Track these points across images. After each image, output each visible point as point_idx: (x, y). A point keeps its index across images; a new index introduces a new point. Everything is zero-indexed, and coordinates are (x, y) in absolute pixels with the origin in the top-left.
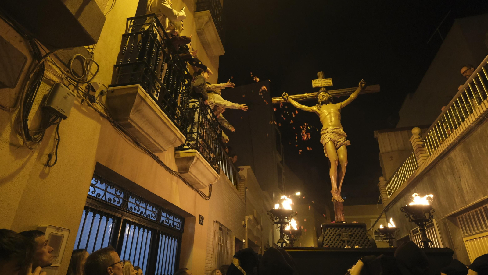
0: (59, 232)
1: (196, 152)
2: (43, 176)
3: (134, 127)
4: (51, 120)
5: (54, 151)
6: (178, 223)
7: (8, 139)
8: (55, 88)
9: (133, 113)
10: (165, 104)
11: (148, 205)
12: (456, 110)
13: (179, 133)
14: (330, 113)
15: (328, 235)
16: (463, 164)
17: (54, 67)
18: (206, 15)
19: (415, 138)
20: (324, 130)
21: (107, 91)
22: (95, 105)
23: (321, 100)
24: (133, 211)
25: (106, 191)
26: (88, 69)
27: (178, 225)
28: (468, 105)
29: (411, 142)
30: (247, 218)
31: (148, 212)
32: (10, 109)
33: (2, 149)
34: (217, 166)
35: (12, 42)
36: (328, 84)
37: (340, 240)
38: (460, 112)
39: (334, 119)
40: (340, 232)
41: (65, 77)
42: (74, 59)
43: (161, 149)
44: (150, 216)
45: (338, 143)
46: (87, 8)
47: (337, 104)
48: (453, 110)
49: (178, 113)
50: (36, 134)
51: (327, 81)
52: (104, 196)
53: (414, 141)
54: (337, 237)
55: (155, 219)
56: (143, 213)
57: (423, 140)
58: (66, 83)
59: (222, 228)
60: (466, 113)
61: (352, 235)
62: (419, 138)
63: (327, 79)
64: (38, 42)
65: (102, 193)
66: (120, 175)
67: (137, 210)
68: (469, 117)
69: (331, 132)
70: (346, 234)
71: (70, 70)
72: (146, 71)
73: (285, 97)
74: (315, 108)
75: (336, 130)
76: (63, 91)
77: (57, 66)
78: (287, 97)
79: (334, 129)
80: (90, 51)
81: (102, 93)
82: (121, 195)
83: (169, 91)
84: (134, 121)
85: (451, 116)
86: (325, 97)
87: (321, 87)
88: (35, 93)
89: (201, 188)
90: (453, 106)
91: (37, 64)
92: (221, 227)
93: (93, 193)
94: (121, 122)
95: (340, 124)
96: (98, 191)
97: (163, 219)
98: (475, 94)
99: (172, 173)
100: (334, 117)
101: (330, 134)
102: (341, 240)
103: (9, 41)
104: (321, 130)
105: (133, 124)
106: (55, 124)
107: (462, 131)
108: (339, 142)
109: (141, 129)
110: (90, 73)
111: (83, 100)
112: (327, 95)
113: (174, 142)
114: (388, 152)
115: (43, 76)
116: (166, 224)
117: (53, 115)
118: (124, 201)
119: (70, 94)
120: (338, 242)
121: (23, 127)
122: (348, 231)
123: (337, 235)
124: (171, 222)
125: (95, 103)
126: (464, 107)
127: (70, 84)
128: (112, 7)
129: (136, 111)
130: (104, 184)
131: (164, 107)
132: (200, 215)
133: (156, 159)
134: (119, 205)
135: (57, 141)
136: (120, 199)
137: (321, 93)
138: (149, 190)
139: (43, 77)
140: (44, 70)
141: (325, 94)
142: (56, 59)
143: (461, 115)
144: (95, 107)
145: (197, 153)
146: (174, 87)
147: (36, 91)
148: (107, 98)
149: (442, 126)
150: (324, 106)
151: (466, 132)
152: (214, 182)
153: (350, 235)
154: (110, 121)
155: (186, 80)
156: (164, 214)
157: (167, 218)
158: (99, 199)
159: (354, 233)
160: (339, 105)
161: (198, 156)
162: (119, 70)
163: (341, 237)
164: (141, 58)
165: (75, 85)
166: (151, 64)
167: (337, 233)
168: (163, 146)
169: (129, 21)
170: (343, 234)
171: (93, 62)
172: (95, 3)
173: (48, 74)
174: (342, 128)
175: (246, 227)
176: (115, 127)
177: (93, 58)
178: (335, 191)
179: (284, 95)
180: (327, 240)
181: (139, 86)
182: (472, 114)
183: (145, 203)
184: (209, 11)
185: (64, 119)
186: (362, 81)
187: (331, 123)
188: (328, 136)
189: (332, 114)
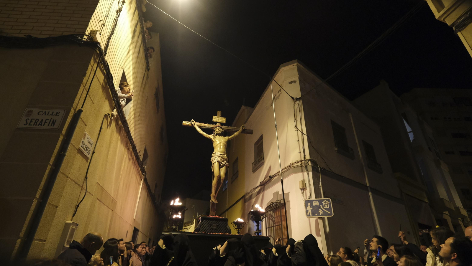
14: (220, 143)
15: (204, 224)
20: (214, 153)
23: (216, 132)
36: (223, 121)
37: (210, 228)
39: (222, 148)
45: (221, 164)
47: (226, 137)
51: (222, 119)
54: (209, 226)
61: (218, 226)
70: (215, 224)
73: (193, 123)
74: (211, 136)
75: (222, 155)
78: (194, 124)
79: (221, 154)
87: (218, 122)
95: (225, 152)
100: (222, 146)
101: (218, 157)
112: (221, 130)
122: (216, 222)
137: (218, 128)
141: (220, 129)
150: (218, 136)
153: (217, 225)
159: (220, 224)
160: (227, 138)
163: (211, 226)
167: (209, 223)
170: (213, 224)
174: (226, 154)
178: (213, 195)
179: (192, 122)
180: (202, 227)
186: (244, 125)
187: (220, 150)
188: (216, 158)
189: (222, 144)
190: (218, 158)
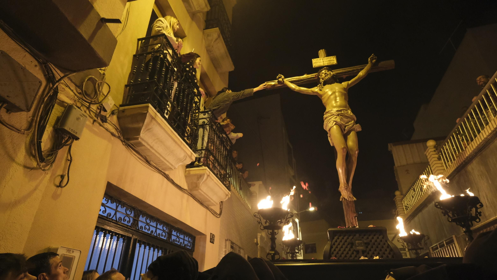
0: (70, 253)
1: (206, 169)
2: (55, 197)
3: (144, 146)
4: (64, 141)
5: (67, 172)
6: (189, 241)
7: (23, 161)
8: (68, 109)
9: (143, 132)
10: (175, 122)
11: (159, 224)
12: (471, 122)
13: (189, 150)
14: (334, 93)
15: (336, 244)
16: (481, 177)
17: (67, 89)
18: (215, 32)
19: (430, 150)
20: (327, 112)
21: (118, 111)
22: (107, 125)
24: (143, 230)
25: (116, 211)
26: (100, 90)
27: (189, 244)
28: (483, 116)
29: (426, 155)
30: (259, 235)
31: (158, 231)
32: (24, 132)
33: (16, 171)
34: (227, 183)
35: (27, 67)
36: (332, 62)
37: (352, 250)
38: (475, 124)
39: (340, 99)
40: (353, 240)
41: (78, 98)
42: (87, 81)
43: (172, 167)
44: (161, 235)
45: (345, 127)
46: (100, 32)
47: (343, 83)
48: (468, 122)
49: (188, 130)
50: (49, 155)
51: (329, 59)
52: (115, 216)
53: (429, 154)
54: (349, 246)
55: (165, 239)
56: (154, 232)
57: (439, 153)
58: (79, 105)
59: (234, 246)
60: (481, 125)
61: (368, 244)
62: (435, 151)
63: (330, 57)
64: (52, 65)
65: (113, 213)
66: (130, 194)
67: (147, 230)
68: (485, 129)
69: (336, 114)
70: (360, 242)
71: (82, 91)
72: (156, 91)
73: (280, 80)
74: (316, 89)
76: (76, 113)
77: (70, 88)
78: (283, 79)
79: (341, 111)
80: (102, 72)
81: (113, 113)
82: (132, 214)
83: (179, 109)
84: (144, 139)
85: (467, 128)
86: (328, 74)
87: (324, 67)
88: (49, 115)
89: (211, 206)
90: (468, 118)
91: (52, 88)
92: (232, 245)
93: (103, 213)
94: (132, 142)
95: (348, 105)
96: (108, 211)
97: (173, 238)
98: (490, 106)
99: (183, 191)
100: (339, 96)
101: (335, 116)
102: (354, 250)
103: (25, 66)
104: (325, 113)
105: (143, 143)
106: (67, 145)
107: (478, 143)
108: (347, 127)
109: (151, 147)
110: (102, 94)
111: (94, 121)
112: (330, 73)
113: (184, 159)
114: (404, 166)
115: (56, 98)
116: (177, 243)
117: (65, 136)
118: (134, 220)
119: (82, 115)
120: (350, 253)
121: (37, 149)
122: (363, 238)
123: (349, 244)
124: (181, 241)
125: (106, 123)
126: (479, 119)
127: (82, 105)
128: (124, 29)
129: (146, 129)
130: (115, 203)
131: (174, 125)
132: (211, 233)
133: (167, 177)
134: (130, 224)
135: (69, 161)
136: (130, 218)
137: (323, 71)
138: (159, 209)
139: (57, 100)
140: (58, 92)
141: (328, 71)
142: (70, 82)
143: (476, 127)
144: (107, 127)
145: (208, 171)
146: (184, 105)
147: (49, 114)
148: (118, 118)
149: (458, 139)
150: (327, 86)
151: (483, 144)
152: (225, 199)
153: (366, 243)
154: (122, 141)
155: (196, 97)
156: (174, 233)
157: (177, 237)
158: (110, 218)
159: (371, 241)
160: (345, 84)
161: (208, 173)
162: (130, 89)
163: (354, 247)
164: (151, 77)
165: (87, 106)
166: (161, 83)
167: (348, 240)
168: (173, 164)
169: (140, 42)
170: (357, 242)
171: (105, 83)
172: (108, 27)
173: (62, 96)
174: (350, 109)
175: (259, 245)
176: (126, 146)
177: (105, 79)
178: (343, 187)
179: (280, 78)
180: (335, 250)
181: (150, 105)
182: (488, 126)
183: (155, 222)
184: (218, 28)
185: (76, 140)
186: (373, 56)
187: (336, 104)
188: (333, 119)
189: (337, 94)
190: (336, 118)
